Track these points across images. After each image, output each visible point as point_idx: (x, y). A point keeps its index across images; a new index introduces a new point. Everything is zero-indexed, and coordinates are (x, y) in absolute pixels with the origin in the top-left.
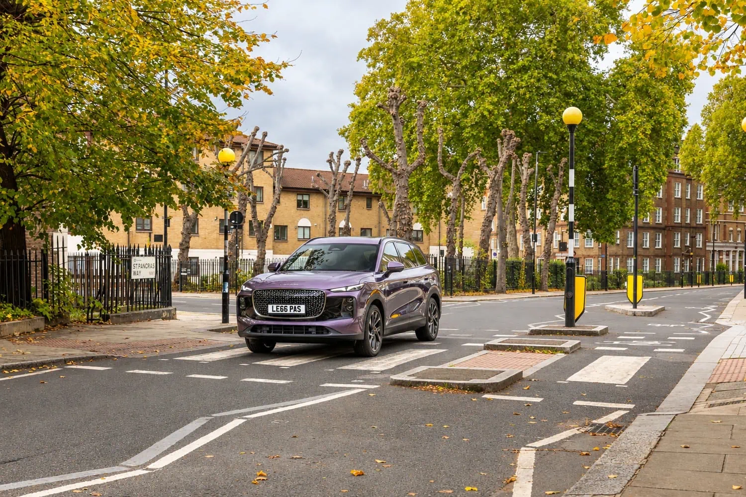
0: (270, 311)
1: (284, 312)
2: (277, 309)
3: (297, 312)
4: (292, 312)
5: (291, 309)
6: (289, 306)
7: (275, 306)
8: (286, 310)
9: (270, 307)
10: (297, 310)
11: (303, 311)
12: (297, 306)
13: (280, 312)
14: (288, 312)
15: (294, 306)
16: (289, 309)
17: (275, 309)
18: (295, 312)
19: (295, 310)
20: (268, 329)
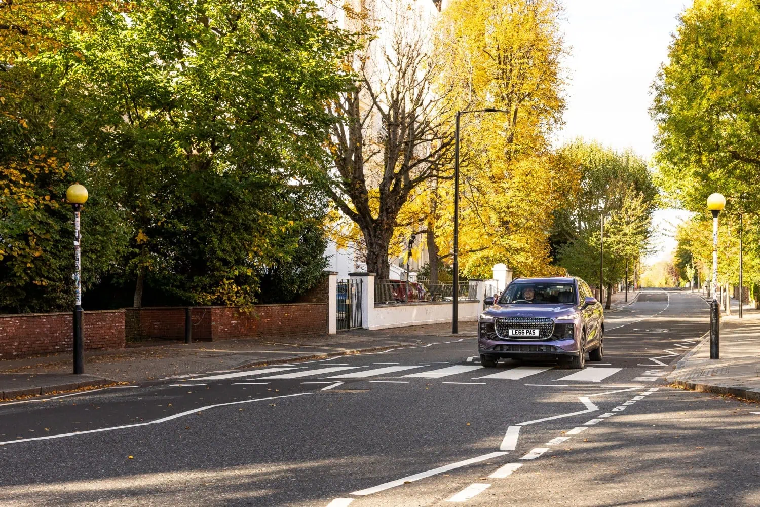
0: (510, 334)
1: (521, 335)
2: (516, 332)
3: (533, 335)
4: (528, 334)
6: (525, 330)
7: (514, 331)
8: (523, 333)
9: (510, 331)
11: (537, 334)
12: (532, 330)
13: (518, 335)
14: (525, 335)
15: (529, 330)
16: (526, 333)
17: (514, 332)
18: (530, 335)
19: (531, 333)
20: (508, 348)
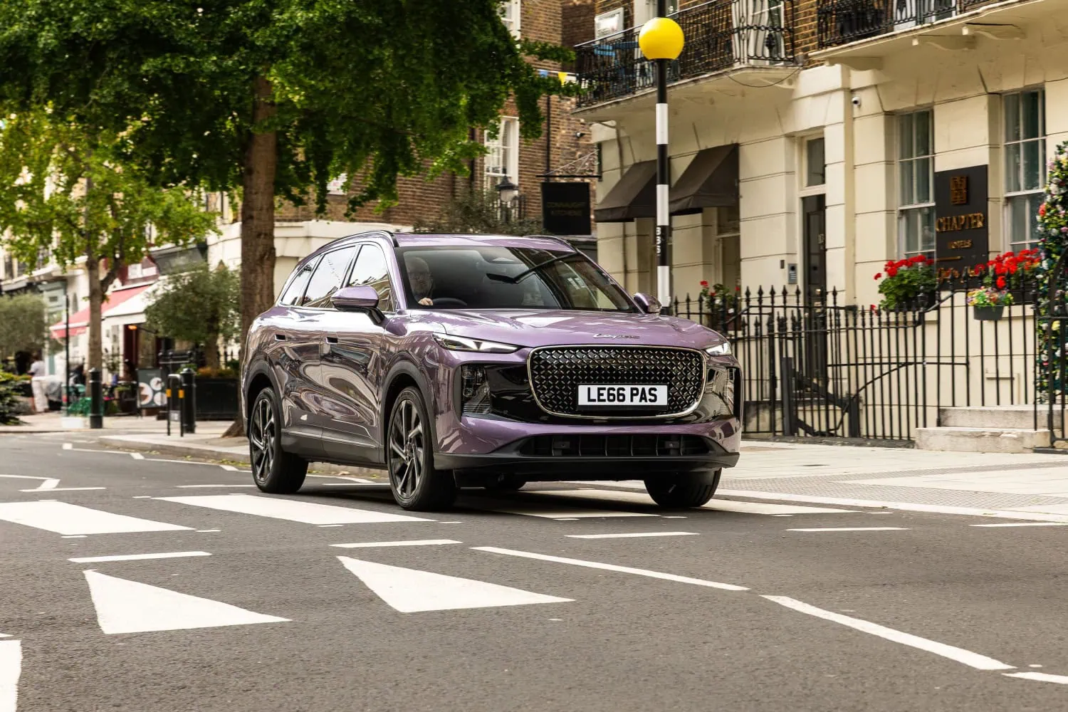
0: (583, 400)
1: (616, 403)
2: (600, 395)
3: (649, 403)
4: (636, 401)
5: (632, 395)
6: (628, 388)
7: (594, 388)
8: (621, 397)
9: (582, 390)
10: (648, 397)
11: (662, 400)
12: (647, 388)
13: (607, 403)
14: (627, 402)
15: (640, 388)
16: (629, 396)
17: (594, 395)
18: (643, 403)
19: (643, 398)
20: (566, 445)
